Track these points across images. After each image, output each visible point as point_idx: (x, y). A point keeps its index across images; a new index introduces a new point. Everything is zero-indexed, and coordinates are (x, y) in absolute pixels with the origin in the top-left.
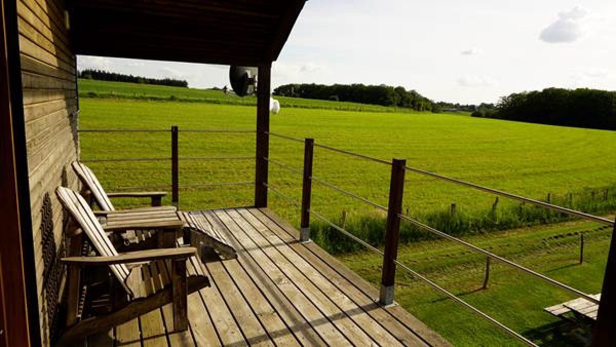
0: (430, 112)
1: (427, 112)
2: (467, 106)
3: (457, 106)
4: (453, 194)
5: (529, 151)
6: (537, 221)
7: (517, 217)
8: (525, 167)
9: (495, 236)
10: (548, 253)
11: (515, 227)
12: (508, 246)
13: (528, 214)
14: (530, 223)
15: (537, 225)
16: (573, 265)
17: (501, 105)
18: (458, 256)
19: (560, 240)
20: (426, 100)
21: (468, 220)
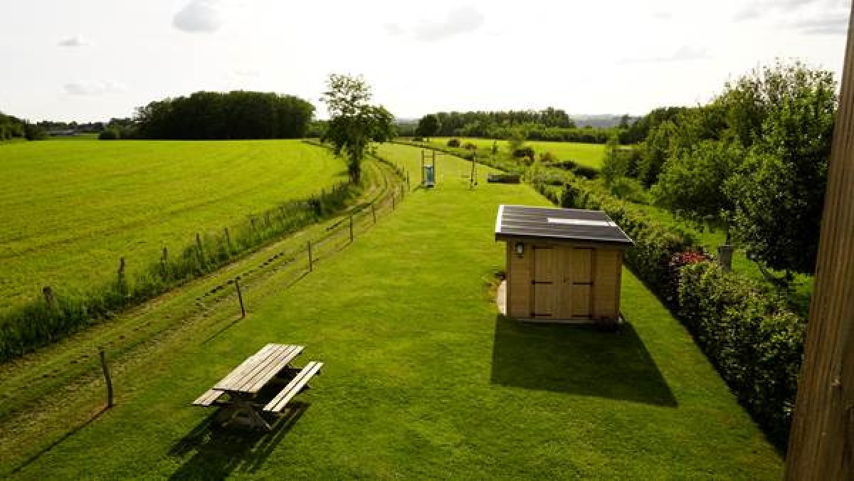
0: (23, 139)
1: (14, 139)
2: (90, 125)
3: (73, 126)
4: (58, 267)
5: (178, 179)
6: (189, 276)
7: (159, 279)
8: (175, 203)
9: (131, 315)
10: (205, 316)
11: (160, 293)
12: (148, 325)
13: (175, 269)
14: (180, 281)
15: (190, 281)
16: (236, 322)
17: (138, 119)
18: (64, 370)
19: (220, 292)
20: (13, 120)
21: (80, 305)
